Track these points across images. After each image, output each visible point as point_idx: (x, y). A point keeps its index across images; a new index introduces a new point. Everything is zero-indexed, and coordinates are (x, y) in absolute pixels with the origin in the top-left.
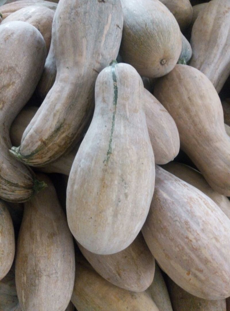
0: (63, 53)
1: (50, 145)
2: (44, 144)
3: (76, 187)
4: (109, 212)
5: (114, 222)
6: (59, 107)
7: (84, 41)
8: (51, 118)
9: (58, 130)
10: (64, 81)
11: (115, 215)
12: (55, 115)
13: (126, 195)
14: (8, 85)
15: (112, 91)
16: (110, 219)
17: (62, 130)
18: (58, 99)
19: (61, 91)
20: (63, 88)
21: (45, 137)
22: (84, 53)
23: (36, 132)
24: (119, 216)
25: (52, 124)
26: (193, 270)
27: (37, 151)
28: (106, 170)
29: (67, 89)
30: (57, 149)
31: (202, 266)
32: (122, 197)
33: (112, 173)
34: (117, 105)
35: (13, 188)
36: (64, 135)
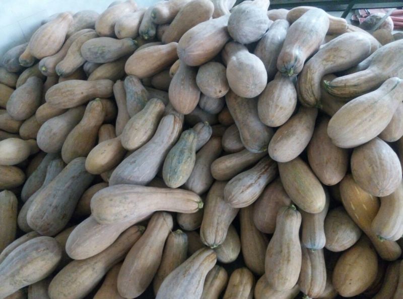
0: (380, 61)
1: (347, 89)
2: (345, 86)
3: (351, 105)
4: (359, 121)
5: (356, 126)
6: (363, 78)
7: (394, 63)
8: (356, 80)
9: (355, 86)
10: (372, 71)
11: (360, 124)
12: (359, 80)
13: (370, 120)
14: (343, 58)
15: (394, 85)
16: (356, 124)
17: (356, 87)
18: (364, 75)
19: (368, 74)
20: (370, 73)
21: (348, 84)
22: (391, 67)
23: (346, 80)
24: (360, 126)
25: (355, 82)
26: (374, 165)
27: (339, 87)
28: (370, 106)
29: (372, 75)
30: (347, 92)
31: (379, 165)
32: (368, 119)
33: (372, 109)
34: (392, 91)
35: (312, 95)
36: (355, 90)
